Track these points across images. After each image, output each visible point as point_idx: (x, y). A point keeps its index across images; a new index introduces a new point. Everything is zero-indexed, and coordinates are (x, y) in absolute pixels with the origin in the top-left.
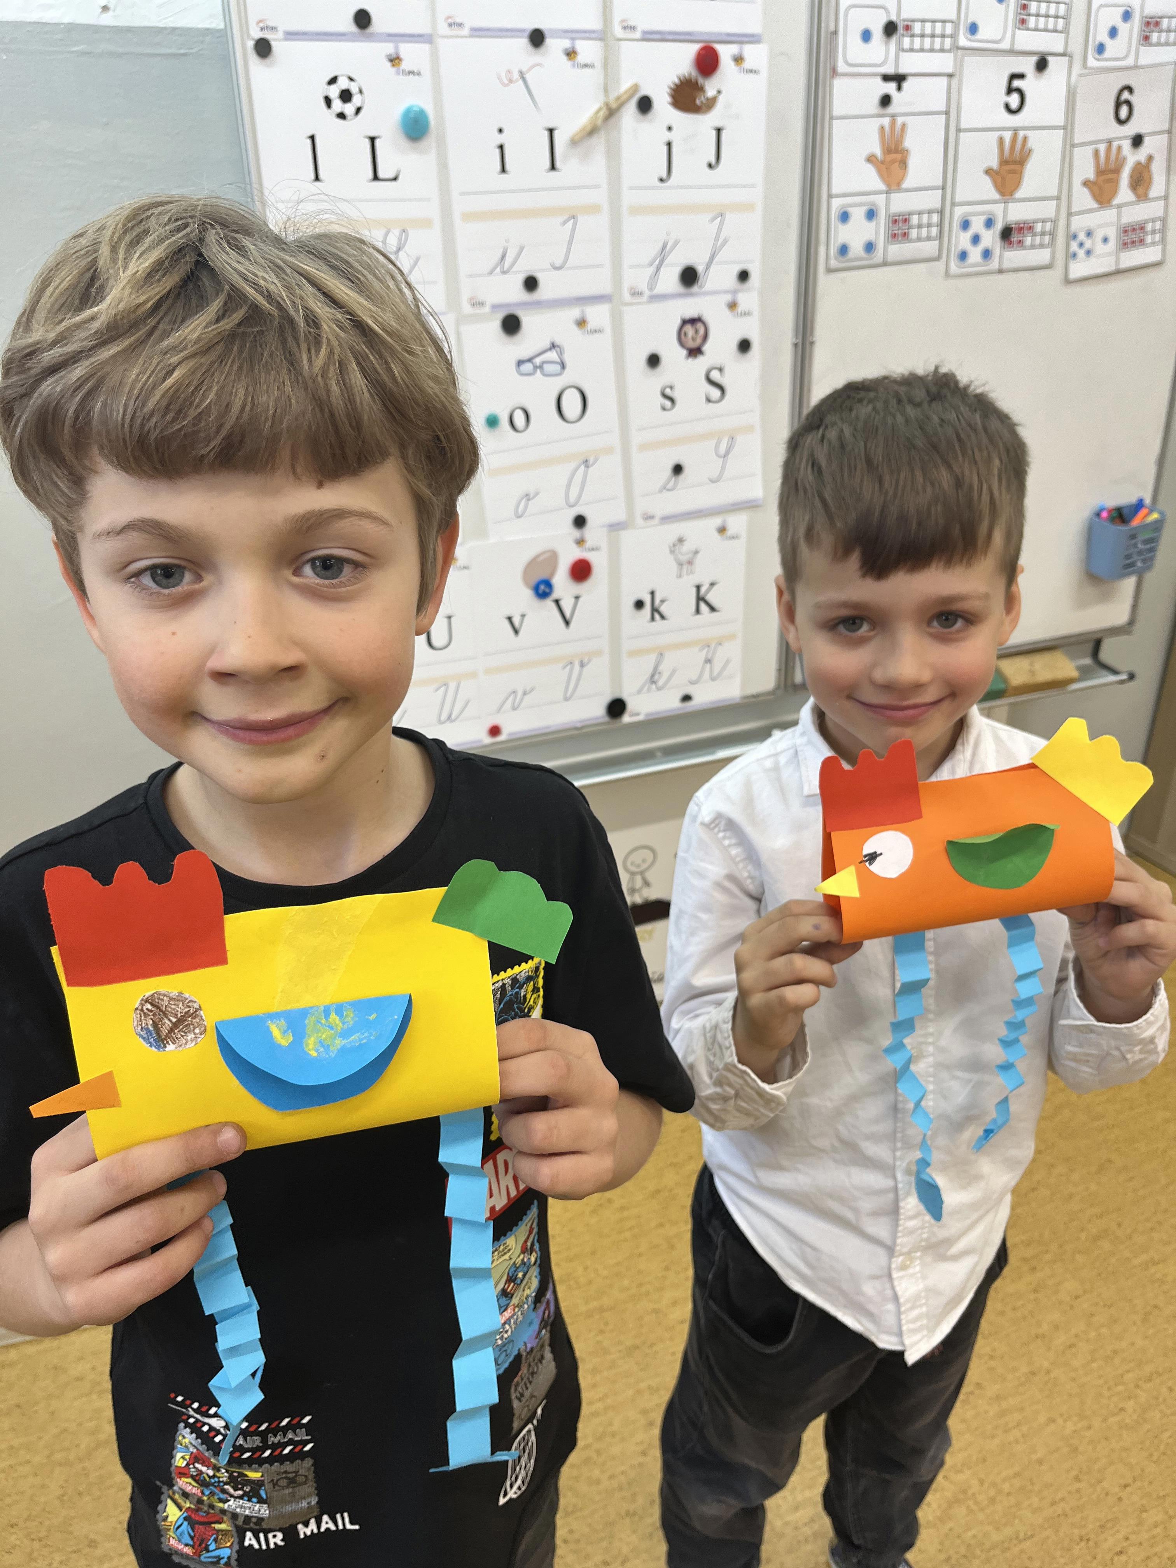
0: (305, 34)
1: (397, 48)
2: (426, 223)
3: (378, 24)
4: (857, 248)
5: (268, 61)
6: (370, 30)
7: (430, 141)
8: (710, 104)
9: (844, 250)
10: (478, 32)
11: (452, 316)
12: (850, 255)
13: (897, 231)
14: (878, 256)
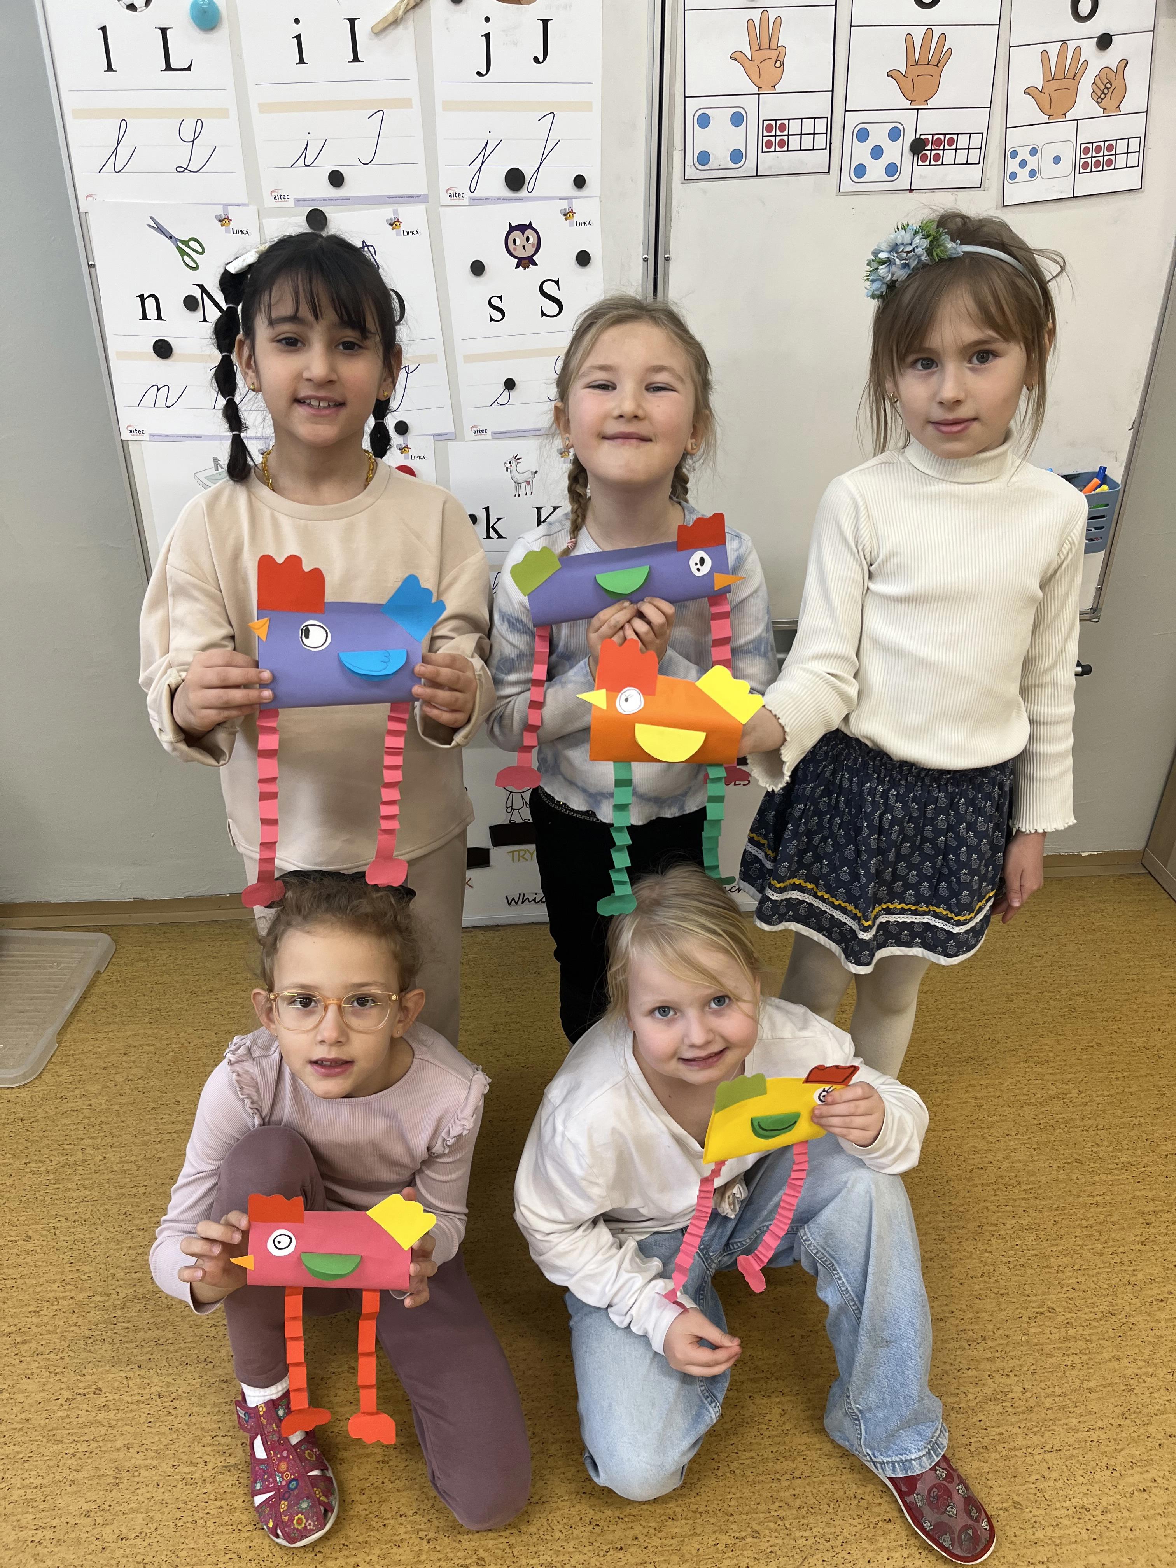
2: (223, 113)
4: (720, 157)
7: (224, 32)
9: (704, 158)
11: (253, 208)
12: (713, 164)
13: (773, 139)
14: (749, 166)
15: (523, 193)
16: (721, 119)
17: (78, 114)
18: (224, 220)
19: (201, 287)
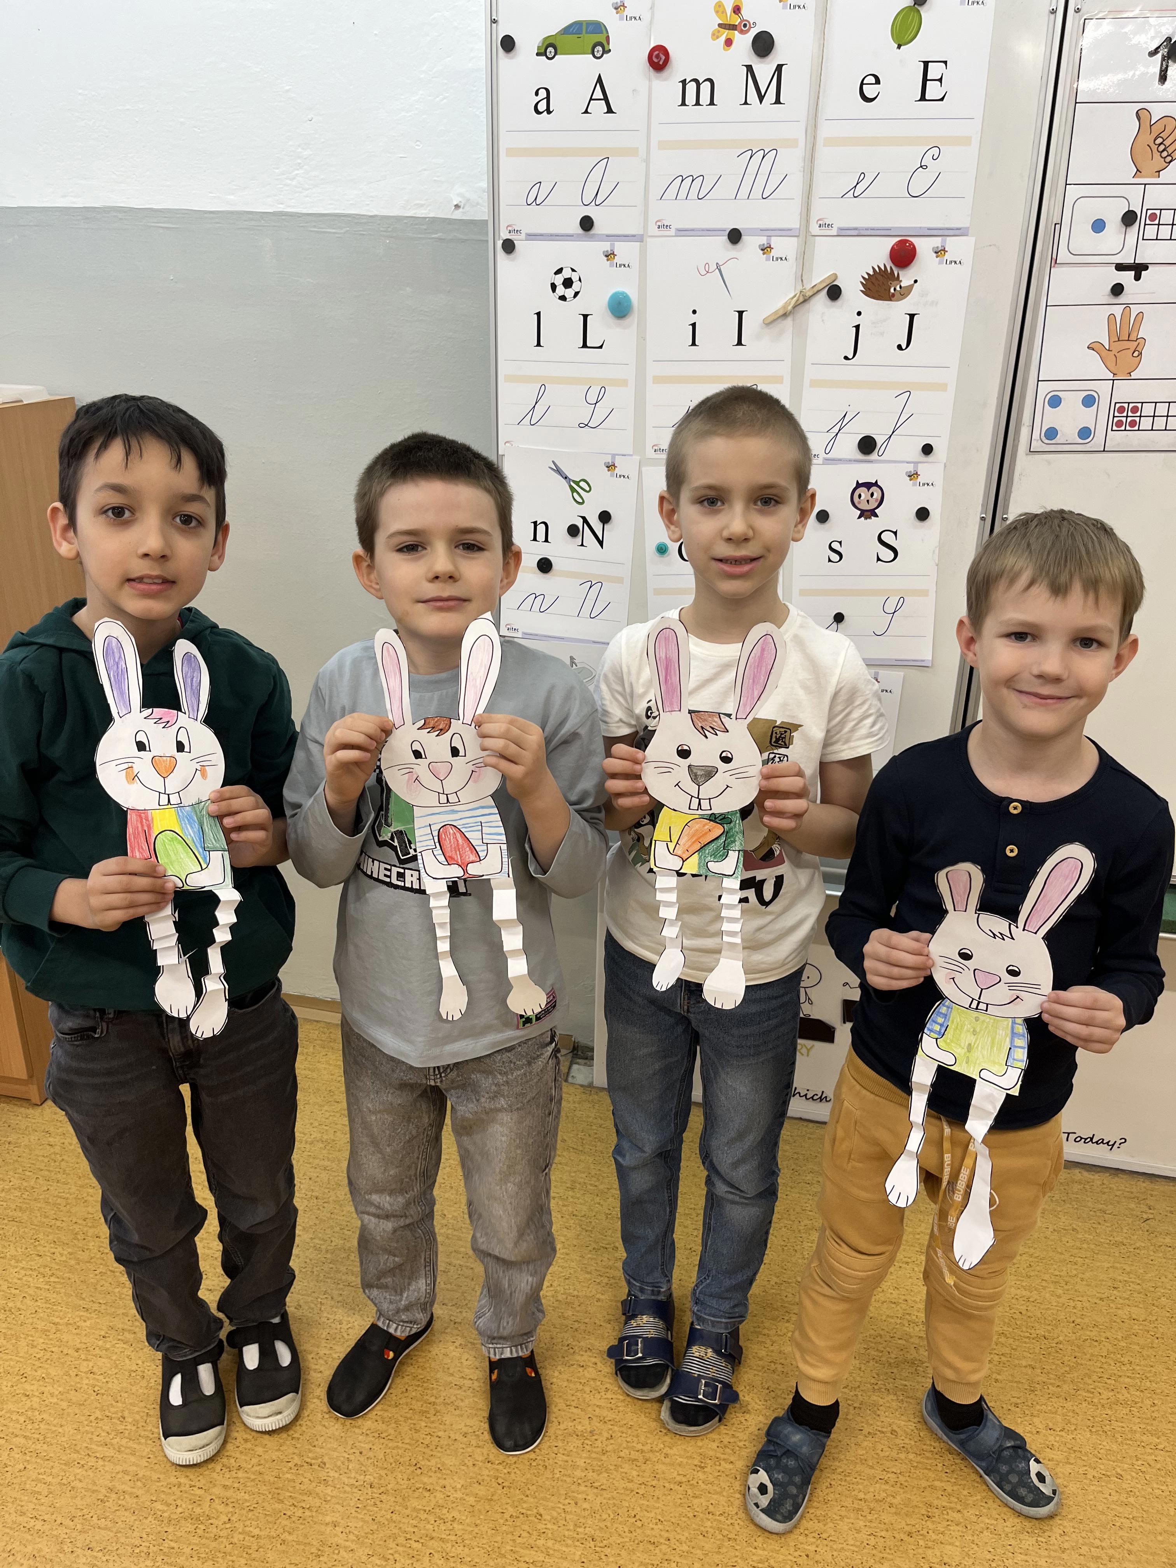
0: (542, 235)
1: (612, 246)
2: (624, 383)
3: (599, 227)
4: (1068, 432)
5: (512, 256)
6: (592, 232)
7: (633, 320)
8: (905, 292)
9: (1051, 433)
10: (682, 232)
11: (637, 458)
12: (1059, 439)
13: (1124, 419)
14: (1097, 442)
15: (874, 456)
16: (1072, 401)
17: (509, 379)
18: (611, 467)
19: (584, 518)
